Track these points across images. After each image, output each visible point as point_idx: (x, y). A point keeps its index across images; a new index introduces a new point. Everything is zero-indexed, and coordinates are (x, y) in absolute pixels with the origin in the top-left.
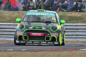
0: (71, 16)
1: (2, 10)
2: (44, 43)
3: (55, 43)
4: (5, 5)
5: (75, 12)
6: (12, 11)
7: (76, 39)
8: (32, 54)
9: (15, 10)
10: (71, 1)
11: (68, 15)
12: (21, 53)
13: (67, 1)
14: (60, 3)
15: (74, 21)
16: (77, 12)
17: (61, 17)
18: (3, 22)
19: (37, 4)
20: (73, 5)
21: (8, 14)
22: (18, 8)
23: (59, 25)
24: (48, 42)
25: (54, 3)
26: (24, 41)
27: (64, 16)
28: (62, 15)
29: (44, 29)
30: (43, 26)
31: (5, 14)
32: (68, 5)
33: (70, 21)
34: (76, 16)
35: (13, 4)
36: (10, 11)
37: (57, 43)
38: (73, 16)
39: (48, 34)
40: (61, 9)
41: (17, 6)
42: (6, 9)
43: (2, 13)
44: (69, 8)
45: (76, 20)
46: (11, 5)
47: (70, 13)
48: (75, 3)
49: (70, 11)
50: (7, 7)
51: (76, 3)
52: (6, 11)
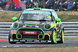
0: (71, 15)
1: (7, 10)
2: (37, 41)
3: (49, 41)
4: (9, 5)
5: (75, 11)
6: (16, 11)
7: (76, 36)
8: (37, 50)
9: (19, 10)
10: (71, 1)
11: (69, 14)
12: (27, 49)
13: (67, 1)
14: (60, 3)
15: (74, 20)
16: (76, 11)
17: (62, 16)
18: (8, 22)
19: (39, 4)
20: (73, 5)
21: (12, 14)
22: (22, 8)
23: (54, 23)
24: (41, 40)
25: (55, 3)
26: (17, 39)
27: (64, 15)
28: (62, 14)
29: (37, 27)
30: (36, 25)
31: (10, 14)
32: (68, 4)
33: (70, 20)
34: (76, 15)
35: (17, 5)
36: (14, 11)
37: (51, 41)
38: (73, 15)
39: (41, 33)
40: (62, 8)
41: (20, 6)
42: (11, 9)
43: (6, 13)
44: (69, 8)
45: (75, 18)
46: (15, 5)
47: (70, 12)
48: (74, 3)
49: (70, 10)
50: (11, 8)
51: (76, 3)
52: (10, 11)
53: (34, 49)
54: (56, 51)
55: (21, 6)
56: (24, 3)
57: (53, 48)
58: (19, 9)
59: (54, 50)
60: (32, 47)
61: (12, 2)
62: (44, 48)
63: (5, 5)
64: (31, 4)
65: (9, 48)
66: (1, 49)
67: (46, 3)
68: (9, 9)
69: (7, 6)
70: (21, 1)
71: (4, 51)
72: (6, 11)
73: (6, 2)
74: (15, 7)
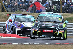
53: (52, 46)
54: (70, 48)
55: (41, 8)
56: (44, 6)
57: (68, 45)
58: (40, 11)
59: (69, 47)
60: (50, 44)
61: (34, 5)
62: (61, 45)
63: (28, 8)
64: (50, 7)
65: (31, 44)
66: (24, 45)
67: (63, 7)
68: (32, 11)
69: (30, 8)
70: (41, 4)
71: (26, 47)
72: (28, 13)
73: (29, 5)
74: (36, 9)
